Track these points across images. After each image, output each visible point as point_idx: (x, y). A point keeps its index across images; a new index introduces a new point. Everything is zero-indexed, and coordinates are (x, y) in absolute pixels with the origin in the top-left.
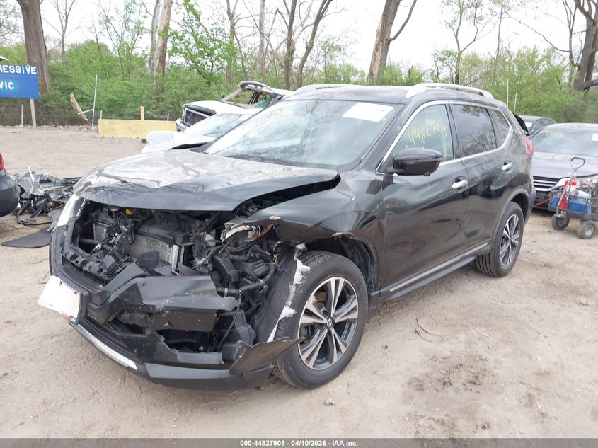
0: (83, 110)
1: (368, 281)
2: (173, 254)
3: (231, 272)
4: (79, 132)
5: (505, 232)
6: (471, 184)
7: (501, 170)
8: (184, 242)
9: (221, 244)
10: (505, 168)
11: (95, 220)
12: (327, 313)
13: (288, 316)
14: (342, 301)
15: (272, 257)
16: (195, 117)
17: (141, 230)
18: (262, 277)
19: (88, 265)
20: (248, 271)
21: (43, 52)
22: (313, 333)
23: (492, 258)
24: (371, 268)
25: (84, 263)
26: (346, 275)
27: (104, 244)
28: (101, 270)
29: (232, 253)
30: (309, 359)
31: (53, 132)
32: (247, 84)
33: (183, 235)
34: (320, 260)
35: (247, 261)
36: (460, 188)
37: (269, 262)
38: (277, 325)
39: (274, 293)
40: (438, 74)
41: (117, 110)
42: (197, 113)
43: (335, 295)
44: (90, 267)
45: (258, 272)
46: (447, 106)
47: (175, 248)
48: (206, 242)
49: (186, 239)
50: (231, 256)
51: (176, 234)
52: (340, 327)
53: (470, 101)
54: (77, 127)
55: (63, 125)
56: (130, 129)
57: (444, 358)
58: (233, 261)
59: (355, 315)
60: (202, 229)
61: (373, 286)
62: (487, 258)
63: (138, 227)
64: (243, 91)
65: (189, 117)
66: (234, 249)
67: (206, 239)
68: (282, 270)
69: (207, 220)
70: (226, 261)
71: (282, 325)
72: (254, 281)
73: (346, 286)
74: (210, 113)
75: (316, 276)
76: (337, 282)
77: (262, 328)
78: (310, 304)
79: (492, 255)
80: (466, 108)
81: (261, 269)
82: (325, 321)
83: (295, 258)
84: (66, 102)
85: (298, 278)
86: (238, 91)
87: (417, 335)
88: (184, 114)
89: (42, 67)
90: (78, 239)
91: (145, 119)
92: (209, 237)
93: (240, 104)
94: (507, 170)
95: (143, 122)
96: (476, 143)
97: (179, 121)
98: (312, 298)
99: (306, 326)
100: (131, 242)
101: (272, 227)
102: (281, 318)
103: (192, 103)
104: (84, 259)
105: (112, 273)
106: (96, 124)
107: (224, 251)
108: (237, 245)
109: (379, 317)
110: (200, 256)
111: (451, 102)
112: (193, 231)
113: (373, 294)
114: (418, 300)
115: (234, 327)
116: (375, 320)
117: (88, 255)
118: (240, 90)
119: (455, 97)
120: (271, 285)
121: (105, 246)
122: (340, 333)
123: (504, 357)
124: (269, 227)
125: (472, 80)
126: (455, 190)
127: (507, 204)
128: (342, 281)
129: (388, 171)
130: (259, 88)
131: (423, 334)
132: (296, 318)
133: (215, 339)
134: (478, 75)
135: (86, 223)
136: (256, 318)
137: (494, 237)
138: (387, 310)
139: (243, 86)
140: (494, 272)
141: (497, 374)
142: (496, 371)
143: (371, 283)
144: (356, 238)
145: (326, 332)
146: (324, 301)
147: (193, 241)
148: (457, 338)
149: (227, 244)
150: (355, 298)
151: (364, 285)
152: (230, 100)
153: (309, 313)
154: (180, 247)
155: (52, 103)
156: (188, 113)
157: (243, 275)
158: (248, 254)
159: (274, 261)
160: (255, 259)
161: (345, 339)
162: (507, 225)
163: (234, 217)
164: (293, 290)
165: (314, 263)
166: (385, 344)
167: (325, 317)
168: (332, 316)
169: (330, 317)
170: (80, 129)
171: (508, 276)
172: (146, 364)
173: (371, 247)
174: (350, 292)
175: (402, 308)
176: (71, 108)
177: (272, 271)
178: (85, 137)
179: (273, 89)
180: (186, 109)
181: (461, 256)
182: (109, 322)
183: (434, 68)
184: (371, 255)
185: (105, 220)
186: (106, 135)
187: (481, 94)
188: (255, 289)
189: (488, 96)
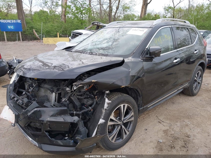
0: (38, 35)
1: (138, 104)
2: (53, 96)
3: (77, 103)
4: (37, 43)
5: (195, 78)
6: (181, 60)
7: (194, 53)
8: (57, 91)
9: (73, 92)
10: (195, 52)
11: (25, 81)
12: (120, 119)
13: (102, 123)
14: (127, 113)
15: (95, 97)
16: (75, 35)
17: (41, 86)
18: (91, 106)
19: (18, 101)
20: (85, 103)
21: (23, 14)
22: (114, 128)
23: (190, 89)
24: (139, 98)
25: (17, 100)
26: (128, 102)
27: (26, 92)
28: (23, 104)
29: (78, 95)
30: (113, 139)
31: (28, 43)
32: (94, 23)
33: (56, 88)
34: (116, 97)
35: (85, 99)
36: (177, 62)
37: (93, 99)
38: (97, 127)
39: (96, 113)
40: (166, 15)
41: (49, 34)
42: (76, 34)
43: (123, 111)
44: (19, 103)
45: (89, 103)
46: (171, 28)
47: (54, 94)
48: (66, 91)
49: (58, 90)
50: (78, 97)
51: (54, 88)
52: (126, 125)
53: (179, 25)
54: (36, 41)
55: (31, 40)
56: (54, 41)
57: (171, 135)
58: (78, 99)
59: (133, 119)
60: (64, 85)
61: (140, 106)
62: (188, 89)
63: (40, 84)
64: (93, 25)
65: (73, 36)
66: (79, 94)
67: (67, 90)
68: (99, 102)
69: (66, 82)
70: (75, 99)
71: (99, 127)
72: (87, 108)
73: (128, 107)
74: (81, 34)
75: (115, 104)
76: (124, 106)
77: (91, 128)
78: (112, 117)
79: (190, 88)
80: (178, 28)
81: (90, 102)
82: (119, 123)
83: (105, 97)
84: (32, 32)
85: (106, 106)
86: (91, 26)
87: (160, 124)
88: (72, 35)
89: (23, 20)
90: (17, 89)
91: (59, 37)
92: (68, 89)
93: (92, 30)
94: (196, 53)
95: (58, 38)
96: (182, 42)
97: (70, 37)
98: (113, 114)
99: (111, 126)
100: (37, 91)
101: (94, 85)
102: (99, 124)
103: (74, 31)
104: (17, 99)
105: (27, 105)
106: (42, 39)
107: (74, 94)
108: (80, 92)
109: (144, 115)
110: (64, 97)
111: (172, 26)
112: (61, 86)
113: (140, 109)
114: (160, 107)
115: (78, 128)
116: (142, 117)
117: (19, 97)
118: (92, 25)
119: (174, 23)
120: (94, 109)
121: (27, 93)
122: (126, 127)
123: (197, 134)
124: (92, 85)
125: (179, 17)
126: (174, 63)
127: (196, 67)
128: (126, 105)
129: (146, 57)
130: (99, 24)
131: (162, 123)
132: (106, 123)
133: (72, 132)
134: (181, 15)
135: (21, 82)
136: (89, 123)
137: (191, 81)
138: (147, 112)
139: (93, 24)
140: (191, 94)
141: (194, 142)
142: (194, 141)
143: (139, 104)
144: (132, 87)
145: (120, 127)
146: (118, 114)
147: (61, 91)
148: (176, 125)
149: (76, 91)
150: (132, 112)
151: (136, 106)
152: (88, 29)
153: (112, 120)
154: (56, 93)
155: (27, 33)
156: (73, 34)
157: (83, 104)
158: (85, 96)
159: (96, 99)
160: (87, 98)
161: (128, 129)
162: (196, 75)
163: (77, 81)
164: (104, 111)
165: (113, 99)
166: (146, 128)
167: (119, 121)
168: (122, 120)
169: (121, 121)
170: (37, 42)
171: (197, 96)
172: (42, 144)
173: (138, 90)
174: (130, 109)
175: (153, 111)
176: (34, 34)
177: (95, 103)
178: (38, 44)
179: (104, 24)
180: (72, 33)
181: (178, 89)
182: (26, 126)
183: (165, 14)
184: (139, 93)
185: (29, 81)
186: (46, 43)
187: (185, 22)
188: (87, 111)
189: (188, 23)
